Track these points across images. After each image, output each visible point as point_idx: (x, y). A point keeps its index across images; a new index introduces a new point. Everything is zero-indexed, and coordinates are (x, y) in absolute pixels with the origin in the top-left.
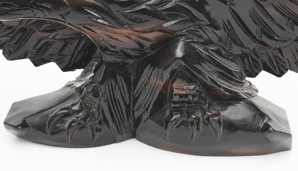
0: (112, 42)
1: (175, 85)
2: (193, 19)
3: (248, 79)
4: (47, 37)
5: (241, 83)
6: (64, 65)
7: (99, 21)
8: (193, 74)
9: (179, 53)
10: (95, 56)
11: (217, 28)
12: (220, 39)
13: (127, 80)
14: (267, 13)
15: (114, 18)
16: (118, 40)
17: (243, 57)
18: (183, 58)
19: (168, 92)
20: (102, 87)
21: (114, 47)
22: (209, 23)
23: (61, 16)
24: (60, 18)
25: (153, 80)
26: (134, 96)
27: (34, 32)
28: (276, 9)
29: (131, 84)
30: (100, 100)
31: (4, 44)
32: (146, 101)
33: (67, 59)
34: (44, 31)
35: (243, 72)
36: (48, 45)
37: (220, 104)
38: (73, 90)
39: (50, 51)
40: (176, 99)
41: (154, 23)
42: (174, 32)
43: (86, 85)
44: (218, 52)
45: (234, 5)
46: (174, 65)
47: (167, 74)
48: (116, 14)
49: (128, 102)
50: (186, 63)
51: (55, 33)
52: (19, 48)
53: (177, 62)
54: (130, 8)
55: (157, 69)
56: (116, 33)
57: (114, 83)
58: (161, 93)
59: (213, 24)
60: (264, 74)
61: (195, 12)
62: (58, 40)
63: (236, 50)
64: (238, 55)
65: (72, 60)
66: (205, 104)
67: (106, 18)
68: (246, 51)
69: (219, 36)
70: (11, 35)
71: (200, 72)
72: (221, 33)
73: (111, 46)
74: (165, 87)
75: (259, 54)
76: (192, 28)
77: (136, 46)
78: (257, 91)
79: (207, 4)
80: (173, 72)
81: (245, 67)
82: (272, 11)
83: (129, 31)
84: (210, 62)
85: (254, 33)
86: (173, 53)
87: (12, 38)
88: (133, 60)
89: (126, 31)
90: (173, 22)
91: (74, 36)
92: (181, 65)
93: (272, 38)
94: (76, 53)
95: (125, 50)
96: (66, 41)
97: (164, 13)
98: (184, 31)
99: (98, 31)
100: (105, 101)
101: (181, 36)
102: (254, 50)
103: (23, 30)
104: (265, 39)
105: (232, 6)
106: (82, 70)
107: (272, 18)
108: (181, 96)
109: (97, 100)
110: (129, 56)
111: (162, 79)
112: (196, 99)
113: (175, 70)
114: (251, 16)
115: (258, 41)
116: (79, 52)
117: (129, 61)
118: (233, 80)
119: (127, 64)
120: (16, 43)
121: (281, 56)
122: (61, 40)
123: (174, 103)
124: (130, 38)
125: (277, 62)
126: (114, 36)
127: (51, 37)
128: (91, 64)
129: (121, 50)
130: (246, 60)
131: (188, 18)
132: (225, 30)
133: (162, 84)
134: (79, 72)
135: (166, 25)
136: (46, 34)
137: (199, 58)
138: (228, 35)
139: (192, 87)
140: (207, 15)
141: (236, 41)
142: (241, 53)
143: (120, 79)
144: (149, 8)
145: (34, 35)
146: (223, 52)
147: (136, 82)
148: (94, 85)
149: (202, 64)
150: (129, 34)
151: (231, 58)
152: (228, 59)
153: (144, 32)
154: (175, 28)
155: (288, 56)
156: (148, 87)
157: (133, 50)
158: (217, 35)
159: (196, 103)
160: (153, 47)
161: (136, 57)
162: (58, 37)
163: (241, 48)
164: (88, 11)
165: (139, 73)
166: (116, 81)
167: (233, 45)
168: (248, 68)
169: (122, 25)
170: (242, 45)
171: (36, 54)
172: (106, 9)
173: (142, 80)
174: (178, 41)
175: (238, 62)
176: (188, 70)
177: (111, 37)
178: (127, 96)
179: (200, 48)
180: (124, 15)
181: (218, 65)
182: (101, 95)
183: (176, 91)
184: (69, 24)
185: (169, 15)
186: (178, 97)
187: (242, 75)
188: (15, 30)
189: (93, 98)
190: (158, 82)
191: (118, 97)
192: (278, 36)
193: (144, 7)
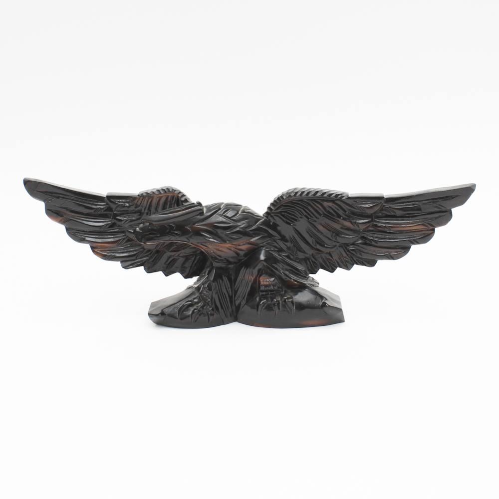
0: (219, 253)
1: (261, 278)
2: (270, 236)
3: (310, 275)
4: (174, 256)
5: (306, 277)
6: (186, 274)
7: (210, 240)
8: (272, 271)
9: (262, 257)
10: (206, 266)
11: (286, 241)
12: (289, 248)
13: (230, 280)
14: (318, 230)
15: (219, 237)
16: (222, 251)
17: (306, 260)
18: (265, 260)
19: (257, 284)
20: (213, 284)
21: (220, 256)
22: (280, 238)
23: (187, 238)
24: (186, 240)
25: (246, 277)
26: (235, 290)
27: (165, 253)
28: (324, 227)
29: (232, 282)
30: (212, 292)
31: (145, 262)
32: (243, 292)
33: (188, 270)
34: (172, 251)
35: (307, 271)
36: (174, 261)
37: (292, 291)
38: (194, 290)
39: (176, 265)
40: (262, 288)
41: (245, 239)
42: (258, 244)
43: (203, 284)
44: (288, 257)
45: (295, 225)
46: (259, 265)
47: (255, 271)
48: (221, 235)
49: (231, 294)
50: (267, 263)
51: (180, 252)
52: (154, 264)
53: (261, 262)
54: (229, 230)
55: (249, 269)
56: (221, 247)
57: (221, 281)
58: (252, 287)
59: (283, 239)
60: (321, 271)
61: (270, 231)
62: (181, 257)
63: (301, 255)
64: (302, 259)
65: (191, 270)
66: (282, 291)
67: (215, 237)
68: (307, 256)
69: (288, 246)
70: (150, 256)
71: (276, 269)
72: (289, 244)
73: (219, 256)
74: (255, 281)
75: (316, 258)
76: (270, 241)
77: (235, 255)
78: (318, 284)
79: (278, 226)
80: (259, 270)
81: (308, 267)
82: (321, 228)
83: (230, 245)
84: (283, 263)
85: (311, 243)
86: (259, 258)
87: (150, 258)
88: (233, 266)
89: (228, 245)
90: (257, 238)
91: (192, 253)
92: (264, 265)
93: (323, 246)
94: (194, 265)
95: (227, 258)
96: (187, 258)
97: (251, 232)
98: (264, 243)
99: (210, 247)
100: (216, 294)
101: (263, 247)
102: (312, 254)
103: (157, 252)
104: (318, 247)
105: (294, 226)
106: (198, 277)
107: (321, 233)
108: (266, 286)
109: (211, 292)
110: (230, 263)
111: (252, 275)
112: (276, 288)
113: (261, 269)
114: (308, 232)
115: (315, 248)
116: (195, 264)
117: (230, 266)
118: (300, 275)
119: (229, 268)
120: (153, 261)
121: (331, 258)
122: (183, 257)
123: (262, 291)
124: (230, 249)
125: (329, 262)
126: (220, 249)
127: (177, 255)
128: (204, 271)
129: (225, 259)
130: (308, 262)
131: (266, 235)
132: (291, 242)
133: (253, 279)
134: (195, 279)
135: (253, 240)
136: (173, 254)
137: (276, 261)
138: (294, 246)
139: (273, 279)
140: (279, 233)
141: (300, 250)
142: (304, 257)
143: (225, 278)
144: (241, 230)
145: (165, 254)
146: (292, 257)
147: (235, 280)
148: (208, 282)
149: (278, 264)
150: (230, 247)
151: (297, 261)
152: (295, 261)
153: (239, 245)
154: (259, 242)
155: (336, 257)
156: (244, 282)
157: (232, 258)
158: (286, 246)
159: (276, 291)
160: (245, 255)
161: (235, 263)
162: (181, 255)
163: (303, 254)
164: (204, 234)
165: (237, 274)
166: (222, 280)
167: (298, 252)
168: (310, 268)
169: (225, 241)
170: (304, 252)
171: (167, 268)
172: (215, 232)
173: (240, 278)
174: (261, 250)
175: (303, 264)
176: (268, 268)
177: (218, 250)
178: (230, 290)
179: (276, 255)
180: (226, 235)
181: (289, 265)
182: (213, 289)
183: (262, 283)
184: (192, 243)
185: (254, 233)
186: (264, 287)
187: (306, 272)
188: (152, 252)
189: (208, 291)
190: (250, 277)
191: (224, 291)
192: (327, 245)
193: (238, 229)
